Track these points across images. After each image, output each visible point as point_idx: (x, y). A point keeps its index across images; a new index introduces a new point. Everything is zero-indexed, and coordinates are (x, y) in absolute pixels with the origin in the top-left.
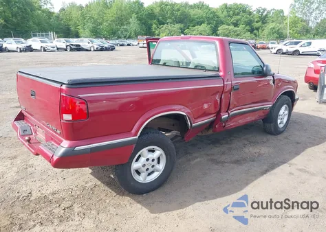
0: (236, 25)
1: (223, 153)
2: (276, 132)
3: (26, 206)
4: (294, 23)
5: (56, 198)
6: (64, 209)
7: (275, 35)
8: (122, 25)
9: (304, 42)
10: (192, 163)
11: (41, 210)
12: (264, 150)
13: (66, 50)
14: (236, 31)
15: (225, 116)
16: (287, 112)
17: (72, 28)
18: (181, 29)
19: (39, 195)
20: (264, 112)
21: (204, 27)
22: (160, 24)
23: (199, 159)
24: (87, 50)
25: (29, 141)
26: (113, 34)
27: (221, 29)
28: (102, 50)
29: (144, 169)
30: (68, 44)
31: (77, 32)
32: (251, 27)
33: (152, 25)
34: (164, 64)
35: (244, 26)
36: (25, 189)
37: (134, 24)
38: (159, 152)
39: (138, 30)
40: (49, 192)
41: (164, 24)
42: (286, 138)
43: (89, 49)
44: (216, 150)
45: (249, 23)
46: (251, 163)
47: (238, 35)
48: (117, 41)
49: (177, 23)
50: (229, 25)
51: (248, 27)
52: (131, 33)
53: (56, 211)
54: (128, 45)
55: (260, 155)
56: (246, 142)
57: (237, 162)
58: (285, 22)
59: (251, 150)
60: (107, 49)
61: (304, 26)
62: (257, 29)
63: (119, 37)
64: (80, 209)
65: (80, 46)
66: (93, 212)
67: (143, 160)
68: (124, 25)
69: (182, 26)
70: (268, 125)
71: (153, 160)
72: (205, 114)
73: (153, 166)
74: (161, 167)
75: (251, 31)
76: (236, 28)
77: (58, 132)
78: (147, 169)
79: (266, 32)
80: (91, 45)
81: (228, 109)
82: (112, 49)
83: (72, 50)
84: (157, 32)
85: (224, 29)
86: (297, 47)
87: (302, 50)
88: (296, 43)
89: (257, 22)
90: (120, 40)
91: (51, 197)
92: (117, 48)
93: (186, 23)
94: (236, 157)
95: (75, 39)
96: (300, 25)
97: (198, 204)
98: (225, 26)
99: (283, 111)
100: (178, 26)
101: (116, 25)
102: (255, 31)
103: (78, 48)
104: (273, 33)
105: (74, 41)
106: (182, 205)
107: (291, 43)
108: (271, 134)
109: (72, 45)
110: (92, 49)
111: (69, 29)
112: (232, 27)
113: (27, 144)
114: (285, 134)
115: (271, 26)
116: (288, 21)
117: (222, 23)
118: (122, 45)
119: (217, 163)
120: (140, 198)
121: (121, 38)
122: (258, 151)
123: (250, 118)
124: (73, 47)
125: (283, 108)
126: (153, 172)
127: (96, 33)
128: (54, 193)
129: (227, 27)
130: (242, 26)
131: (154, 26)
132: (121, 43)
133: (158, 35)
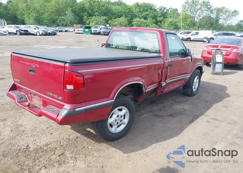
0: (145, 18)
1: (160, 110)
2: (191, 94)
3: (28, 155)
4: (185, 18)
5: (50, 148)
6: (59, 156)
7: (173, 26)
8: (60, 15)
9: (194, 32)
10: (142, 117)
11: (40, 157)
12: (187, 107)
13: (16, 34)
14: (146, 23)
15: (164, 84)
16: (198, 81)
17: (19, 17)
18: (106, 20)
19: (35, 146)
20: (185, 81)
21: (123, 19)
22: (90, 16)
23: (145, 115)
24: (34, 35)
25: (28, 106)
26: (53, 23)
27: (135, 21)
28: (46, 34)
29: (115, 123)
30: (18, 29)
31: (23, 20)
32: (156, 20)
33: (83, 16)
34: (116, 48)
35: (151, 19)
36: (22, 143)
37: (69, 16)
38: (125, 111)
39: (73, 20)
40: (42, 144)
41: (92, 16)
42: (198, 98)
43: (35, 34)
44: (155, 108)
45: (155, 17)
46: (180, 116)
47: (147, 26)
48: (57, 28)
49: (102, 15)
50: (141, 18)
51: (154, 20)
52: (67, 22)
53: (53, 157)
54: (66, 31)
55: (184, 110)
56: (173, 102)
57: (171, 115)
58: (179, 18)
59: (178, 107)
60: (50, 34)
61: (192, 21)
62: (160, 22)
63: (58, 25)
64: (71, 155)
65: (28, 31)
66: (81, 156)
67: (115, 116)
68: (62, 16)
69: (106, 18)
70: (186, 90)
71: (121, 116)
72: (153, 83)
73: (121, 121)
74: (126, 121)
75: (156, 23)
76: (146, 21)
77: (60, 98)
78: (118, 123)
79: (166, 24)
80: (37, 30)
81: (166, 79)
82: (54, 34)
83: (21, 34)
84: (87, 22)
85: (137, 21)
86: (189, 36)
87: (193, 38)
88: (189, 33)
89: (160, 17)
90: (59, 27)
91: (45, 148)
92: (58, 33)
93: (109, 16)
94: (169, 112)
95: (23, 26)
96: (189, 20)
97: (154, 145)
98: (138, 19)
99: (196, 80)
100: (103, 18)
101: (55, 15)
102: (159, 23)
103: (27, 33)
104: (171, 25)
105: (23, 27)
106: (143, 147)
107: (185, 33)
108: (189, 96)
109: (21, 30)
110: (38, 34)
111: (16, 18)
112: (142, 20)
113: (27, 108)
114: (197, 96)
115: (170, 20)
116: (181, 17)
117: (136, 17)
118: (61, 31)
119: (159, 116)
120: (113, 144)
121: (59, 26)
122: (182, 107)
123: (177, 86)
124: (22, 32)
125: (196, 78)
126: (120, 125)
127: (39, 22)
128: (47, 145)
129: (139, 19)
130: (150, 20)
131: (85, 17)
132: (60, 30)
133: (89, 24)
